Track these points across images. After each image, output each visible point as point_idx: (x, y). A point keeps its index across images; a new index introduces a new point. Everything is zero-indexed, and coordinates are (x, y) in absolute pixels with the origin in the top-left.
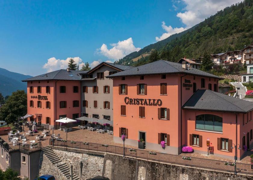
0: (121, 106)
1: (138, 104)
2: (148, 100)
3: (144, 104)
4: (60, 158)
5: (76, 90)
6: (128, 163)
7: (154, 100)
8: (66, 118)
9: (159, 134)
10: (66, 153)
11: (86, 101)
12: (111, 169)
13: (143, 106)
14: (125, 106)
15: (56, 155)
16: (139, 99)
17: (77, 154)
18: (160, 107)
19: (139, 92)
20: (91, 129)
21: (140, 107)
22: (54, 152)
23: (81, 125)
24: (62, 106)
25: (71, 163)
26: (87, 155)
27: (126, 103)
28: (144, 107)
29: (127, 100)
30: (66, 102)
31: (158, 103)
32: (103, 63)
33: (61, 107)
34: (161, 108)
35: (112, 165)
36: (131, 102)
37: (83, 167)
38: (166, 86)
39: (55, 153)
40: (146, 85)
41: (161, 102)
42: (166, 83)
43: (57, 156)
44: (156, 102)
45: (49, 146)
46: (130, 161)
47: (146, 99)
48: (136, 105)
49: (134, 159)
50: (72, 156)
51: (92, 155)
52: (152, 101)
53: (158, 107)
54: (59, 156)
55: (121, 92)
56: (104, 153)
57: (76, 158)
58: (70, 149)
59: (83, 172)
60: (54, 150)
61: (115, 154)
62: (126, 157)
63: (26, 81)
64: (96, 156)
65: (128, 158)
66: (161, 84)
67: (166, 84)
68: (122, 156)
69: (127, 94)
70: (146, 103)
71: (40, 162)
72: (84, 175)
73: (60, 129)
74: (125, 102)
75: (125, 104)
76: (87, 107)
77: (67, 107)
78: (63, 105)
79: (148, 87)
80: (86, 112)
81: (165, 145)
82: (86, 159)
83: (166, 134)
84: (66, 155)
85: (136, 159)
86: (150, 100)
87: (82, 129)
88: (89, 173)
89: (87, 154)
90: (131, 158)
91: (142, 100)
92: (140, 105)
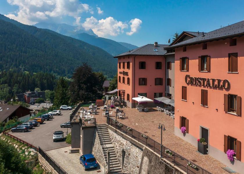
0: (183, 87)
1: (200, 86)
2: (212, 80)
3: (206, 86)
4: (111, 140)
5: (158, 66)
6: (164, 169)
7: (219, 81)
8: (142, 97)
9: (225, 136)
10: (116, 136)
11: (170, 79)
12: (146, 170)
13: (206, 89)
14: (186, 87)
15: (109, 135)
16: (200, 79)
17: (123, 140)
18: (227, 93)
19: (201, 68)
20: (167, 113)
21: (202, 90)
22: (108, 131)
23: (159, 107)
24: (142, 84)
25: (117, 148)
26: (130, 144)
27: (186, 83)
28: (207, 91)
29: (188, 79)
30: (146, 79)
31: (224, 86)
32: (184, 32)
33: (140, 84)
34: (229, 94)
35: (148, 165)
36: (192, 81)
37: (125, 156)
38: (236, 58)
39: (108, 133)
40: (209, 57)
41: (229, 84)
42: (237, 53)
43: (110, 137)
44: (221, 84)
45: (105, 124)
46: (166, 167)
47: (208, 79)
48: (198, 88)
49: (171, 166)
50: (119, 140)
51: (135, 145)
52: (216, 83)
53: (225, 92)
54: (111, 137)
55: (182, 68)
56: (144, 146)
57: (122, 143)
58: (118, 132)
59: (125, 162)
60: (109, 130)
61: (153, 151)
62: (162, 160)
63: (117, 57)
64: (137, 147)
65: (164, 161)
66: (229, 54)
67: (236, 55)
68: (159, 157)
69: (188, 71)
70: (209, 84)
71: (94, 139)
72: (125, 167)
73: (137, 108)
74: (186, 81)
75: (185, 85)
76: (171, 86)
77: (147, 85)
78: (143, 82)
79: (212, 60)
80: (169, 92)
81: (234, 158)
82: (129, 148)
83: (236, 139)
84: (115, 137)
85: (173, 167)
86: (214, 80)
87: (160, 111)
88: (129, 165)
89: (131, 142)
90: (168, 163)
91: (204, 80)
92: (202, 88)
